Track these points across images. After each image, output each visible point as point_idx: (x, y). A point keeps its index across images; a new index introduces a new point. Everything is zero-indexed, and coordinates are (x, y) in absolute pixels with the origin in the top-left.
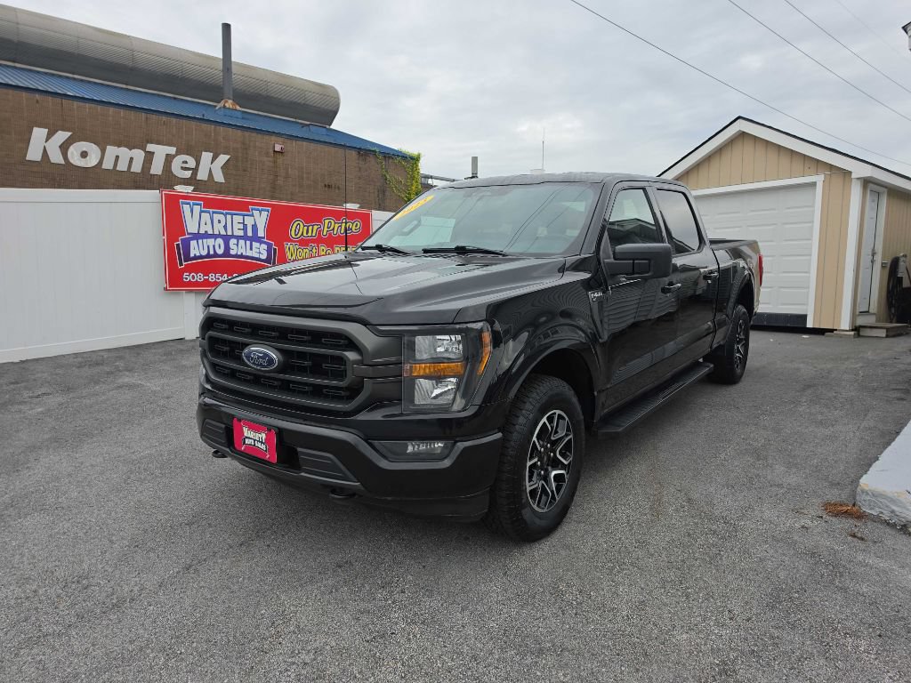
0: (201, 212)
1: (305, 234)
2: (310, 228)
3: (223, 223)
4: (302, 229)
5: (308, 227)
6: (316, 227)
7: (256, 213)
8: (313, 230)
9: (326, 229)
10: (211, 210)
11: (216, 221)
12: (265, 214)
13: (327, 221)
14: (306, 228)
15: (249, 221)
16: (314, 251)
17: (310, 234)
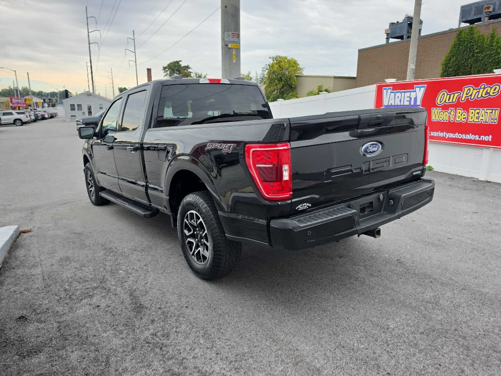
0: (391, 92)
1: (447, 101)
2: (452, 96)
3: (399, 98)
4: (446, 97)
5: (450, 95)
6: (456, 95)
7: (417, 89)
8: (454, 97)
9: (465, 95)
10: (395, 91)
11: (396, 97)
12: (423, 90)
13: (466, 89)
14: (448, 96)
15: (413, 95)
16: (452, 113)
17: (451, 101)
